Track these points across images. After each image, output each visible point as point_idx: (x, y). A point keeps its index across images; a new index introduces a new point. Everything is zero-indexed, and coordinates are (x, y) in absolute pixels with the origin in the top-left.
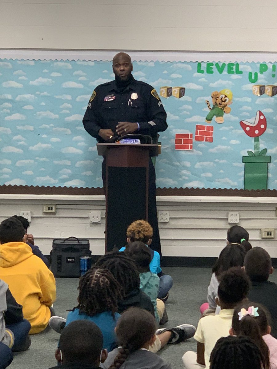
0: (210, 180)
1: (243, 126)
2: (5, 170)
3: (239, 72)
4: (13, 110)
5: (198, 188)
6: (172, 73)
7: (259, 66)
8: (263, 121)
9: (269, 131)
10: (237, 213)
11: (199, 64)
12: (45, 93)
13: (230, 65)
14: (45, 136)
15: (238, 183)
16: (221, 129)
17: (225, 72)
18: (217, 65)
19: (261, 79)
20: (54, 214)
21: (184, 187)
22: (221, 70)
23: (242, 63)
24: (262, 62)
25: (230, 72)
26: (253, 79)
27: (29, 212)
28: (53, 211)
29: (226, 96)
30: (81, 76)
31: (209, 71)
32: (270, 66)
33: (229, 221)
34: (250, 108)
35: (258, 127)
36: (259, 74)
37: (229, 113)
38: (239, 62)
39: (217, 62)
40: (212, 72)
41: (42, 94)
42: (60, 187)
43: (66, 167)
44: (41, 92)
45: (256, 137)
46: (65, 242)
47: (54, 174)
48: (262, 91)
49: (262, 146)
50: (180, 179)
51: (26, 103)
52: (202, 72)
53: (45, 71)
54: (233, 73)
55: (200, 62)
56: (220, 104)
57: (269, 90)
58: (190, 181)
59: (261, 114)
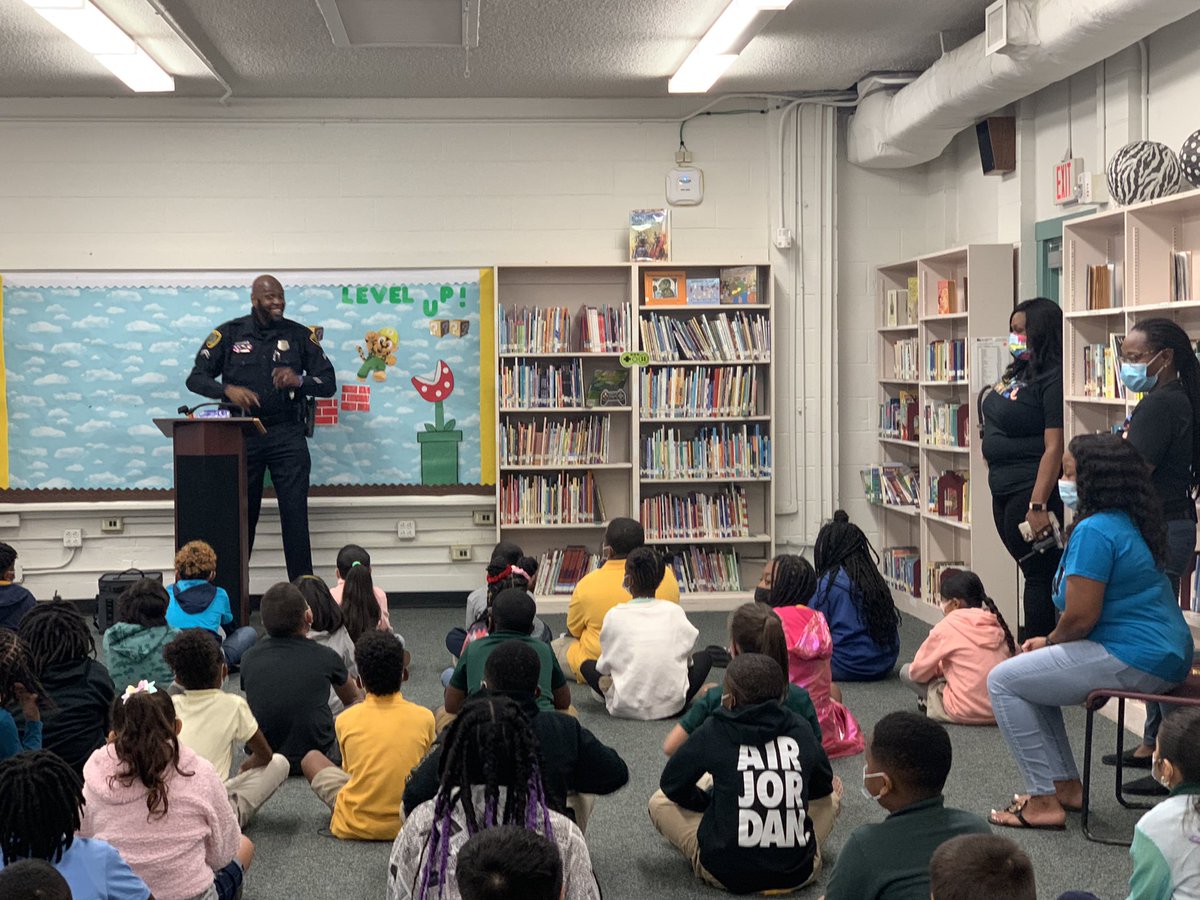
0: (368, 471)
1: (417, 385)
2: (38, 464)
3: (408, 300)
4: (46, 370)
5: (349, 485)
6: (301, 305)
7: (439, 289)
8: (448, 377)
9: (458, 391)
10: (412, 522)
11: (345, 290)
12: (99, 341)
13: (394, 290)
14: (100, 409)
15: (412, 475)
16: (382, 391)
17: (386, 302)
18: (373, 290)
19: (443, 310)
20: (120, 531)
21: (327, 484)
22: (379, 298)
23: (412, 286)
24: (443, 284)
25: (394, 299)
26: (430, 310)
27: (78, 531)
28: (118, 527)
29: (388, 339)
30: (156, 312)
31: (361, 300)
32: (457, 290)
33: (400, 535)
34: (426, 356)
35: (440, 385)
36: (439, 303)
37: (393, 365)
38: (407, 284)
39: (372, 285)
40: (366, 301)
41: (93, 342)
42: (128, 489)
43: (138, 456)
44: (91, 339)
45: (439, 402)
46: (122, 576)
47: (118, 469)
48: (445, 328)
49: (448, 416)
50: (320, 471)
51: (69, 356)
52: (351, 301)
53: (98, 304)
54: (399, 301)
55: (346, 286)
56: (379, 351)
57: (455, 328)
58: (336, 473)
59: (444, 365)
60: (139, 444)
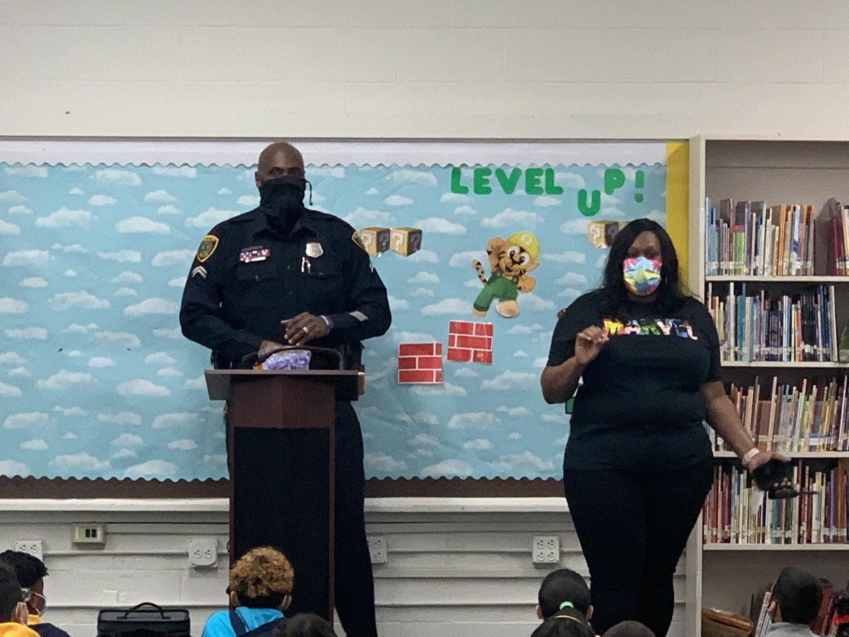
0: (487, 457)
3: (554, 190)
5: (456, 479)
6: (387, 196)
7: (602, 174)
10: (555, 538)
11: (456, 172)
12: (76, 247)
13: (532, 173)
14: (74, 353)
15: (555, 465)
16: (512, 331)
17: (520, 191)
18: (500, 172)
19: (609, 206)
20: (100, 546)
21: (422, 476)
22: (509, 186)
23: (561, 168)
24: (609, 165)
25: (532, 189)
26: (588, 205)
27: (38, 543)
28: (99, 539)
29: (522, 250)
30: (164, 204)
31: (481, 187)
32: (631, 175)
33: (535, 559)
36: (603, 195)
37: (530, 290)
38: (553, 166)
39: (499, 166)
40: (488, 191)
41: (67, 249)
42: (114, 479)
43: (129, 429)
44: (64, 245)
46: (130, 615)
47: (100, 449)
48: (611, 235)
50: (412, 456)
51: (27, 270)
52: (464, 190)
53: (75, 191)
54: (539, 191)
55: (457, 166)
56: (508, 270)
58: (438, 460)
60: (131, 409)
